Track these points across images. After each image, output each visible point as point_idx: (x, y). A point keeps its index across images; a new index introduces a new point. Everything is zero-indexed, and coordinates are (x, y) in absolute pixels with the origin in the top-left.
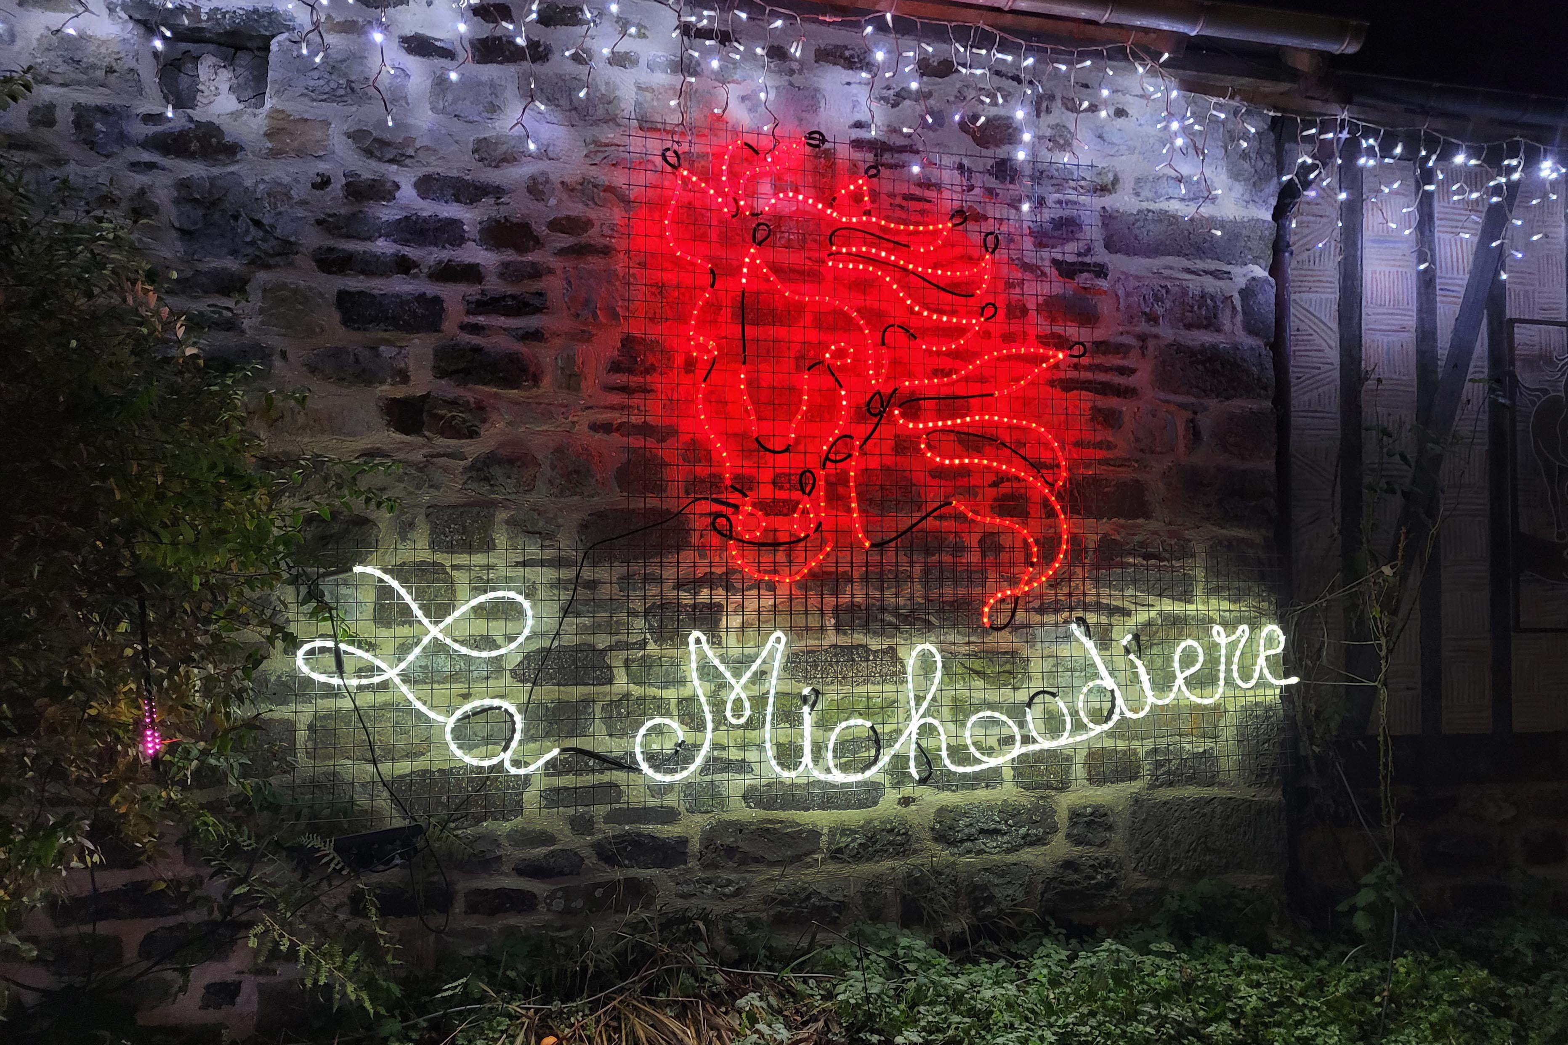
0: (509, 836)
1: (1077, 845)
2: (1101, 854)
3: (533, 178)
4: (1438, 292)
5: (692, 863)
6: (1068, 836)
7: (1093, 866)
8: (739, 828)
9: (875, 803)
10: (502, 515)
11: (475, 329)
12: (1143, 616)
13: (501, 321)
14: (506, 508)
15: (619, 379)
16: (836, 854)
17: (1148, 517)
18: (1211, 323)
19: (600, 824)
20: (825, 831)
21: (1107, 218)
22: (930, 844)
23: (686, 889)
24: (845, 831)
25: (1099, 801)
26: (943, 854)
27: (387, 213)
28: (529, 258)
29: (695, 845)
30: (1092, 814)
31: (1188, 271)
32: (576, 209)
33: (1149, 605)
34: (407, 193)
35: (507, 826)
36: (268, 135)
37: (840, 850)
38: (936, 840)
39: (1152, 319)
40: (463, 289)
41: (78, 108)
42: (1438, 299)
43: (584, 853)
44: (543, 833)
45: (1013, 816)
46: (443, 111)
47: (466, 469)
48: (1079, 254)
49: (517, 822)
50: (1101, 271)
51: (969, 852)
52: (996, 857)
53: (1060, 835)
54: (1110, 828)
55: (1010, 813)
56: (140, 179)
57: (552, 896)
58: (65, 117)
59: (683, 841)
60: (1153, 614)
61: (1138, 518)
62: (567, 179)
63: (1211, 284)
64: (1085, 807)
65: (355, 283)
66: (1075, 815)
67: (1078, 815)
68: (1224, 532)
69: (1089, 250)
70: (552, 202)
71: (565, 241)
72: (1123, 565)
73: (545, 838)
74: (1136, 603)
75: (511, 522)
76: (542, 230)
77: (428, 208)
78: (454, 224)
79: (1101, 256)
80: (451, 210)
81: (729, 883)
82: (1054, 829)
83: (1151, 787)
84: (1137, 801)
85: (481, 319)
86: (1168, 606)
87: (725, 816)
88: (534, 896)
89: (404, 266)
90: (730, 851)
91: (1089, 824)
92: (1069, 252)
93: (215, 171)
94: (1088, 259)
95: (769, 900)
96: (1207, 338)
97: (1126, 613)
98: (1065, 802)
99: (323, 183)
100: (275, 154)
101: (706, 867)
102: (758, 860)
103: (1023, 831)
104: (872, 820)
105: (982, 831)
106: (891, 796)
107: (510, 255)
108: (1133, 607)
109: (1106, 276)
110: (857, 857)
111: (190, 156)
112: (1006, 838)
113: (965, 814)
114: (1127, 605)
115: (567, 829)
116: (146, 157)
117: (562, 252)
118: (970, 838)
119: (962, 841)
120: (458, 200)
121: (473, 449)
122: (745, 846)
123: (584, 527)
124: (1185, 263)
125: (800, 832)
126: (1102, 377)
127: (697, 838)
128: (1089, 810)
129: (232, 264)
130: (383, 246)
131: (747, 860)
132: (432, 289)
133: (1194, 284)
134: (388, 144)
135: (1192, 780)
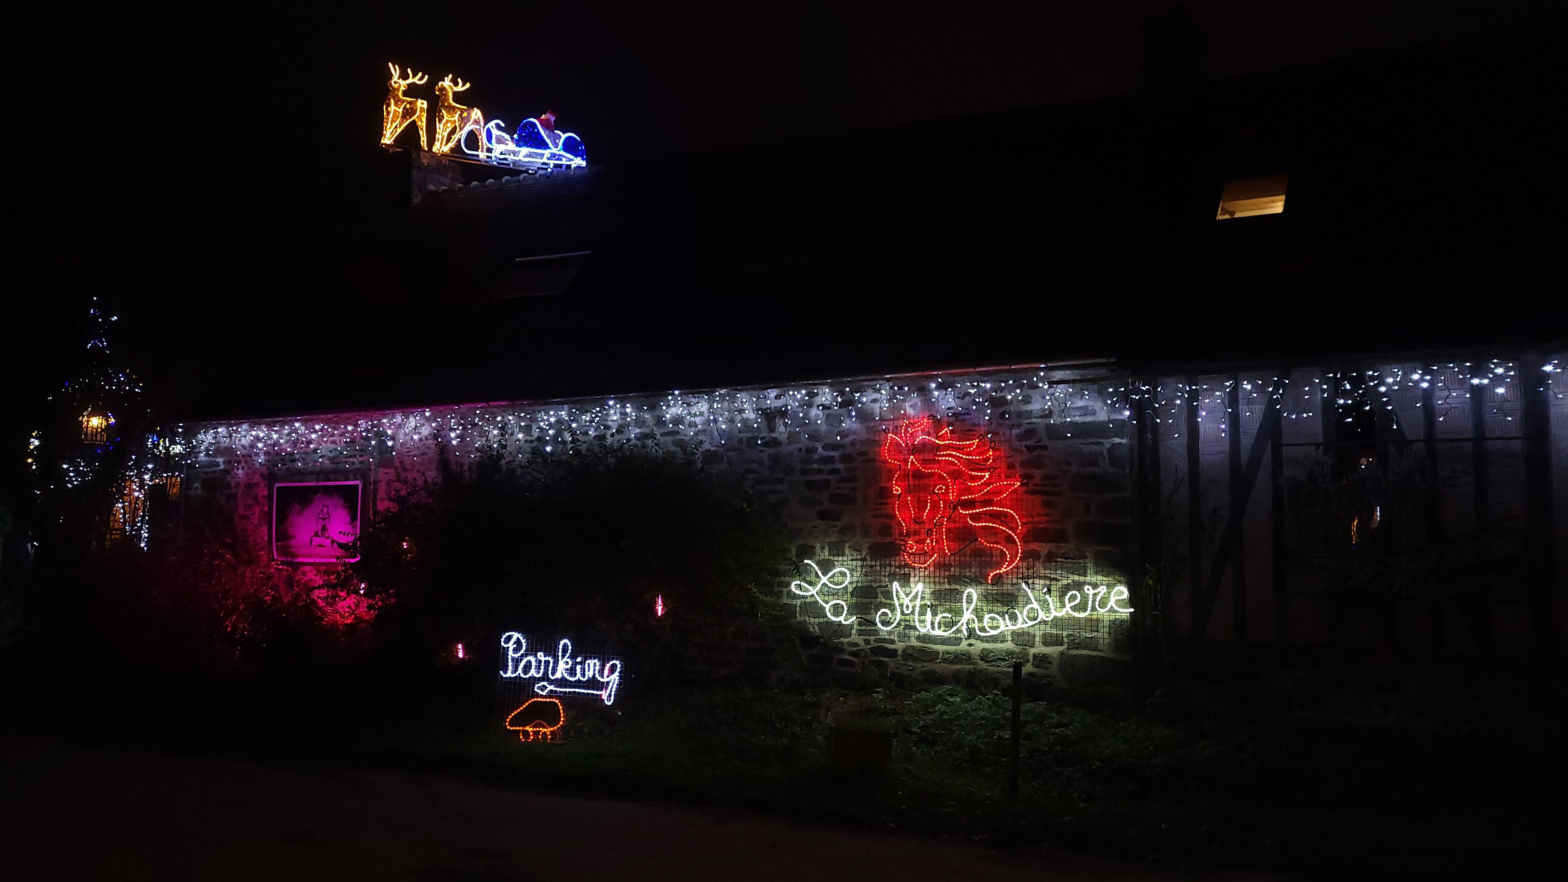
0: (847, 643)
1: (1036, 668)
2: (1046, 672)
3: (852, 441)
4: (1242, 434)
5: (899, 658)
6: (1032, 664)
7: (1042, 676)
8: (913, 647)
9: (960, 645)
10: (847, 545)
11: (839, 488)
12: (1065, 582)
13: (846, 485)
14: (848, 542)
15: (878, 501)
16: (945, 660)
17: (1066, 542)
18: (1094, 463)
19: (872, 642)
20: (941, 652)
21: (1049, 427)
22: (979, 661)
23: (898, 666)
24: (948, 653)
25: (1046, 652)
26: (982, 665)
27: (816, 456)
28: (852, 465)
29: (900, 652)
30: (1042, 657)
31: (1083, 444)
32: (864, 449)
33: (1068, 577)
34: (820, 449)
35: (847, 640)
36: (788, 439)
37: (945, 659)
38: (981, 660)
39: (1069, 464)
40: (836, 476)
41: (747, 438)
42: (1241, 437)
43: (868, 651)
44: (856, 643)
45: (1011, 655)
46: (828, 425)
47: (839, 530)
48: (1036, 442)
49: (850, 639)
50: (1045, 448)
51: (994, 665)
52: (1004, 669)
53: (1030, 664)
54: (1050, 663)
55: (1010, 653)
56: (761, 454)
57: (859, 663)
58: (745, 440)
59: (896, 650)
60: (1069, 581)
61: (1063, 543)
62: (862, 439)
63: (1094, 448)
64: (1039, 654)
65: (808, 477)
66: (1034, 656)
67: (1036, 656)
68: (1100, 548)
69: (1040, 441)
70: (858, 447)
71: (862, 458)
72: (1056, 562)
73: (856, 645)
74: (1062, 577)
75: (849, 547)
76: (856, 456)
77: (826, 453)
78: (833, 457)
79: (1045, 442)
80: (831, 453)
81: (911, 666)
82: (1028, 661)
83: (1068, 649)
84: (1062, 654)
85: (841, 485)
86: (1076, 578)
87: (910, 644)
88: (854, 662)
89: (820, 471)
90: (911, 655)
91: (1041, 660)
92: (1031, 442)
93: (776, 450)
94: (1040, 444)
95: (923, 673)
96: (1094, 470)
97: (1057, 580)
98: (1032, 651)
99: (800, 450)
100: (789, 443)
101: (903, 660)
102: (920, 659)
103: (1014, 660)
104: (957, 650)
105: (998, 659)
106: (964, 643)
107: (848, 465)
108: (1061, 578)
109: (1047, 450)
110: (951, 663)
111: (770, 447)
112: (1008, 662)
113: (992, 652)
114: (1058, 577)
115: (863, 643)
116: (762, 449)
117: (862, 462)
118: (993, 661)
119: (991, 661)
120: (833, 450)
121: (840, 525)
122: (915, 654)
123: (870, 548)
124: (1082, 441)
125: (933, 651)
126: (1046, 489)
127: (901, 650)
128: (1041, 655)
129: (781, 475)
130: (815, 466)
131: (916, 659)
132: (828, 477)
133: (1085, 448)
134: (814, 437)
135: (1085, 648)
